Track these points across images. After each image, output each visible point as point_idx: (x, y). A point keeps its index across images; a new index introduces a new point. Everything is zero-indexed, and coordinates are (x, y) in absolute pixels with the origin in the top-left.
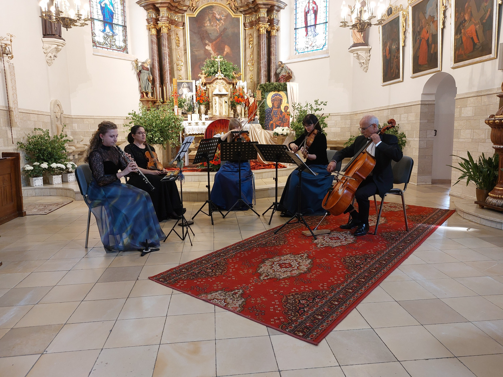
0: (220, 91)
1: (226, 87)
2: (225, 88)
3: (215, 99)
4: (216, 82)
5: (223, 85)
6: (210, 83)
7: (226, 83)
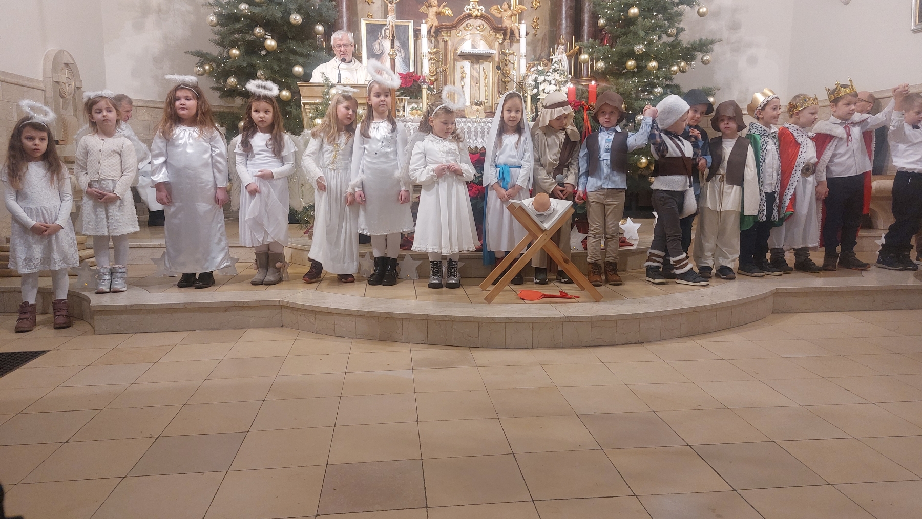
0: (473, 46)
1: (490, 39)
2: (486, 41)
3: (462, 68)
4: (464, 24)
5: (482, 33)
6: (449, 28)
7: (489, 29)
